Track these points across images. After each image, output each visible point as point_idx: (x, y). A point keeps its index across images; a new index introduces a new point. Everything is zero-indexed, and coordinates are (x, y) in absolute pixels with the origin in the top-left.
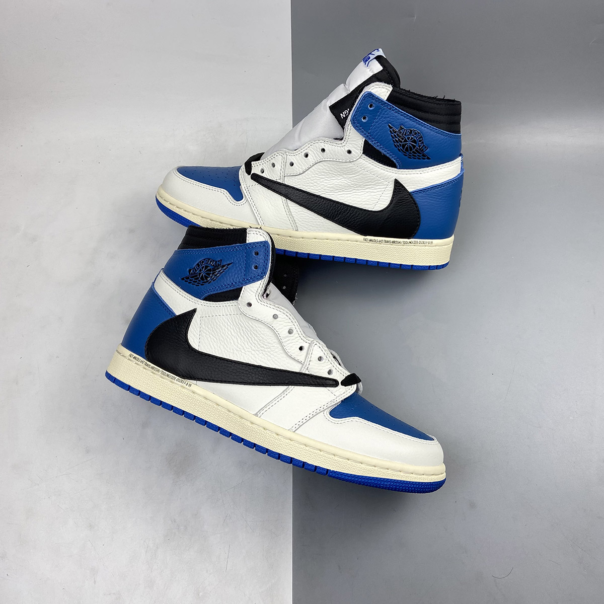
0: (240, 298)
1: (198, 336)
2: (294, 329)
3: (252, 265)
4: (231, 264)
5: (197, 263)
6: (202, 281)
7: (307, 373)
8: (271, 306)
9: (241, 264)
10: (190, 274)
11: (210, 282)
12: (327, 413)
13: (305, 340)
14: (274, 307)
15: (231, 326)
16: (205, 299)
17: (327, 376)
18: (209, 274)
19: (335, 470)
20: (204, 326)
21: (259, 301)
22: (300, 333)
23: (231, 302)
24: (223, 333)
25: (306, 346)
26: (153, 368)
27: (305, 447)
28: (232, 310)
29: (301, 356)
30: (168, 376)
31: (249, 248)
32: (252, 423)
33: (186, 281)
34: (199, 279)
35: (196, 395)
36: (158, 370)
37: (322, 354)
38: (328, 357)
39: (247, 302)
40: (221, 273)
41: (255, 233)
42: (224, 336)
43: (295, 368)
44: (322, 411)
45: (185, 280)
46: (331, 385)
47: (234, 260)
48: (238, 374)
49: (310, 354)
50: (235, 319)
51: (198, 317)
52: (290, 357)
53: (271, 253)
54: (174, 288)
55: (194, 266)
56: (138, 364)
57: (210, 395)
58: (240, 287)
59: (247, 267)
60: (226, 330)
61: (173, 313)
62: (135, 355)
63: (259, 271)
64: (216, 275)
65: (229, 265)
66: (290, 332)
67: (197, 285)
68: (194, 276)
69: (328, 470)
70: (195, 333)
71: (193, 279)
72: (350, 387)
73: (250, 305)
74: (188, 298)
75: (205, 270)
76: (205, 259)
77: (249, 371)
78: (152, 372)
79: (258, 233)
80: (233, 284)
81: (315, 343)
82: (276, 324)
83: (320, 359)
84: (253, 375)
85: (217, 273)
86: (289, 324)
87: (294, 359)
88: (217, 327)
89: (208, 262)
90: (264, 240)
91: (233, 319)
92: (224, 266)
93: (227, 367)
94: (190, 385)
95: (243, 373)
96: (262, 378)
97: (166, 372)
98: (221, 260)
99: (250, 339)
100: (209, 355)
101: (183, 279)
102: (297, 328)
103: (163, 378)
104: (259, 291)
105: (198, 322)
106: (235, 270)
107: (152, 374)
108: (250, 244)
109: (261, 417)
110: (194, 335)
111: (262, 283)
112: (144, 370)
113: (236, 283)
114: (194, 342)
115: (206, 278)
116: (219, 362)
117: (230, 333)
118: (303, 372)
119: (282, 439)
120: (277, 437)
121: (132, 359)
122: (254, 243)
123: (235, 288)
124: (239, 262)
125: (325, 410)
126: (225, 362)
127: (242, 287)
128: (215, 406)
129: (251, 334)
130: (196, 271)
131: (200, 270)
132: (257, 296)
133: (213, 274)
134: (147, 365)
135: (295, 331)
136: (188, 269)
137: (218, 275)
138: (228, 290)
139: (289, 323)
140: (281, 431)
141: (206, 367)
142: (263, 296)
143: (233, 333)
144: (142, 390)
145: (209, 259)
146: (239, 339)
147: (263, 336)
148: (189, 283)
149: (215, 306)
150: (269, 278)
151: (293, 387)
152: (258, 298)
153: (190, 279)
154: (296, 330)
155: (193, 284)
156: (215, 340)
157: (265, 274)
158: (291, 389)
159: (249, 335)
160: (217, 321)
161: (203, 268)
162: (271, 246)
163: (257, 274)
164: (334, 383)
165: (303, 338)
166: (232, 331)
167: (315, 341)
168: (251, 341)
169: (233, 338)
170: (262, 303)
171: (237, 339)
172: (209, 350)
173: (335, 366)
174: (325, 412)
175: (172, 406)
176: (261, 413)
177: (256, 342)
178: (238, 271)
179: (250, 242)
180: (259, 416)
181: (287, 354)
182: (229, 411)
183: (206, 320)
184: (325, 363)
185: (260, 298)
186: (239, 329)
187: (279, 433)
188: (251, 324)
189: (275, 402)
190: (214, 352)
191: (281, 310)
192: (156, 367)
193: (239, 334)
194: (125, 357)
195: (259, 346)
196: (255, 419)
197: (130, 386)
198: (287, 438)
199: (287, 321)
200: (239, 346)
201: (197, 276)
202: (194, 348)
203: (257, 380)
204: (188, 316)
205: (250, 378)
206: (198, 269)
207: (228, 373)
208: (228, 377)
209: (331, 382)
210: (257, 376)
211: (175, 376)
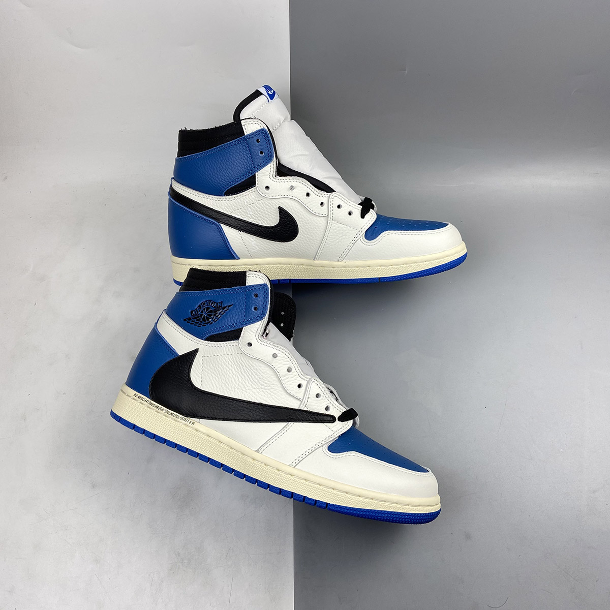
0: (241, 338)
1: (200, 375)
2: (292, 367)
3: (252, 306)
4: (231, 305)
6: (203, 322)
7: (306, 409)
8: (270, 345)
9: (241, 306)
10: (192, 315)
11: (212, 323)
13: (303, 377)
14: (274, 347)
15: (232, 365)
16: (208, 339)
17: (324, 412)
18: (210, 316)
19: (335, 504)
20: (206, 366)
21: (259, 341)
22: (298, 371)
23: (232, 342)
24: (224, 372)
25: (304, 383)
26: (157, 407)
27: (305, 481)
28: (233, 349)
29: (300, 393)
30: (171, 414)
31: (249, 290)
32: (254, 459)
33: (188, 322)
34: (201, 320)
35: (198, 433)
36: (162, 409)
37: (319, 391)
38: (325, 394)
39: (247, 342)
40: (222, 314)
41: (254, 276)
42: (225, 375)
43: (294, 405)
44: (320, 447)
45: (187, 320)
46: (328, 421)
47: (234, 302)
48: (239, 411)
49: (308, 391)
50: (235, 358)
51: (200, 356)
52: (289, 394)
53: (270, 295)
54: (177, 329)
55: (196, 308)
56: (142, 404)
57: (213, 432)
58: (241, 327)
59: (248, 309)
60: (227, 369)
61: (176, 353)
62: (140, 395)
63: (259, 312)
64: (217, 316)
65: (229, 306)
66: (289, 370)
67: (199, 326)
68: (196, 317)
69: (327, 503)
70: (197, 372)
71: (195, 320)
72: (346, 422)
73: (250, 344)
74: (190, 338)
75: (206, 311)
76: (206, 301)
77: (250, 408)
78: (156, 411)
79: (257, 276)
80: (233, 324)
81: (313, 381)
82: (276, 363)
83: (318, 396)
84: (254, 412)
85: (218, 314)
86: (288, 363)
87: (293, 396)
88: (218, 366)
89: (209, 304)
90: (263, 283)
91: (234, 359)
92: (225, 307)
93: (229, 405)
94: (193, 423)
95: (244, 410)
96: (262, 415)
97: (170, 411)
98: (222, 302)
99: (251, 377)
100: (211, 394)
101: (185, 320)
102: (296, 366)
103: (167, 417)
104: (259, 331)
105: (201, 361)
106: (235, 312)
107: (156, 413)
108: (250, 286)
109: (262, 453)
110: (196, 374)
111: (262, 324)
112: (149, 409)
113: (236, 324)
114: (197, 382)
115: (208, 319)
116: (220, 401)
117: (231, 372)
118: (302, 409)
119: (283, 475)
120: (278, 472)
121: (137, 398)
122: (253, 286)
123: (236, 328)
124: (239, 303)
125: (324, 445)
126: (227, 400)
127: (243, 328)
128: (218, 443)
129: (252, 373)
130: (198, 312)
131: (202, 312)
132: (257, 336)
133: (214, 315)
134: (151, 404)
135: (293, 370)
136: (190, 311)
137: (219, 317)
138: (229, 330)
139: (288, 361)
141: (209, 406)
142: (262, 335)
143: (234, 372)
144: (146, 429)
145: (210, 301)
146: (240, 378)
147: (263, 375)
148: (191, 324)
149: (216, 346)
150: (269, 318)
151: (292, 423)
152: (257, 338)
153: (192, 320)
154: (294, 368)
155: (195, 325)
156: (217, 378)
157: (264, 315)
159: (250, 373)
160: (218, 360)
161: (204, 309)
162: (270, 289)
163: (257, 315)
164: (331, 419)
165: (302, 376)
166: (233, 370)
167: (312, 379)
168: (251, 379)
169: (234, 376)
170: (261, 342)
171: (238, 378)
172: (212, 389)
173: (332, 402)
174: (324, 447)
175: (176, 444)
176: (262, 450)
177: (256, 381)
178: (238, 313)
179: (250, 284)
180: (260, 452)
181: (286, 391)
182: (232, 448)
183: (208, 360)
184: (322, 399)
185: (260, 338)
186: (240, 368)
187: (280, 468)
188: (251, 363)
189: (275, 439)
190: (216, 391)
191: (280, 350)
192: (160, 406)
193: (240, 373)
194: (130, 396)
195: (259, 385)
196: (257, 455)
197: (135, 425)
198: (287, 474)
199: (286, 360)
200: (240, 384)
201: (199, 317)
202: (197, 388)
203: (258, 418)
204: (191, 355)
205: (251, 415)
206: (200, 310)
207: (229, 411)
208: (230, 414)
209: (329, 418)
210: (258, 413)
211: (179, 415)
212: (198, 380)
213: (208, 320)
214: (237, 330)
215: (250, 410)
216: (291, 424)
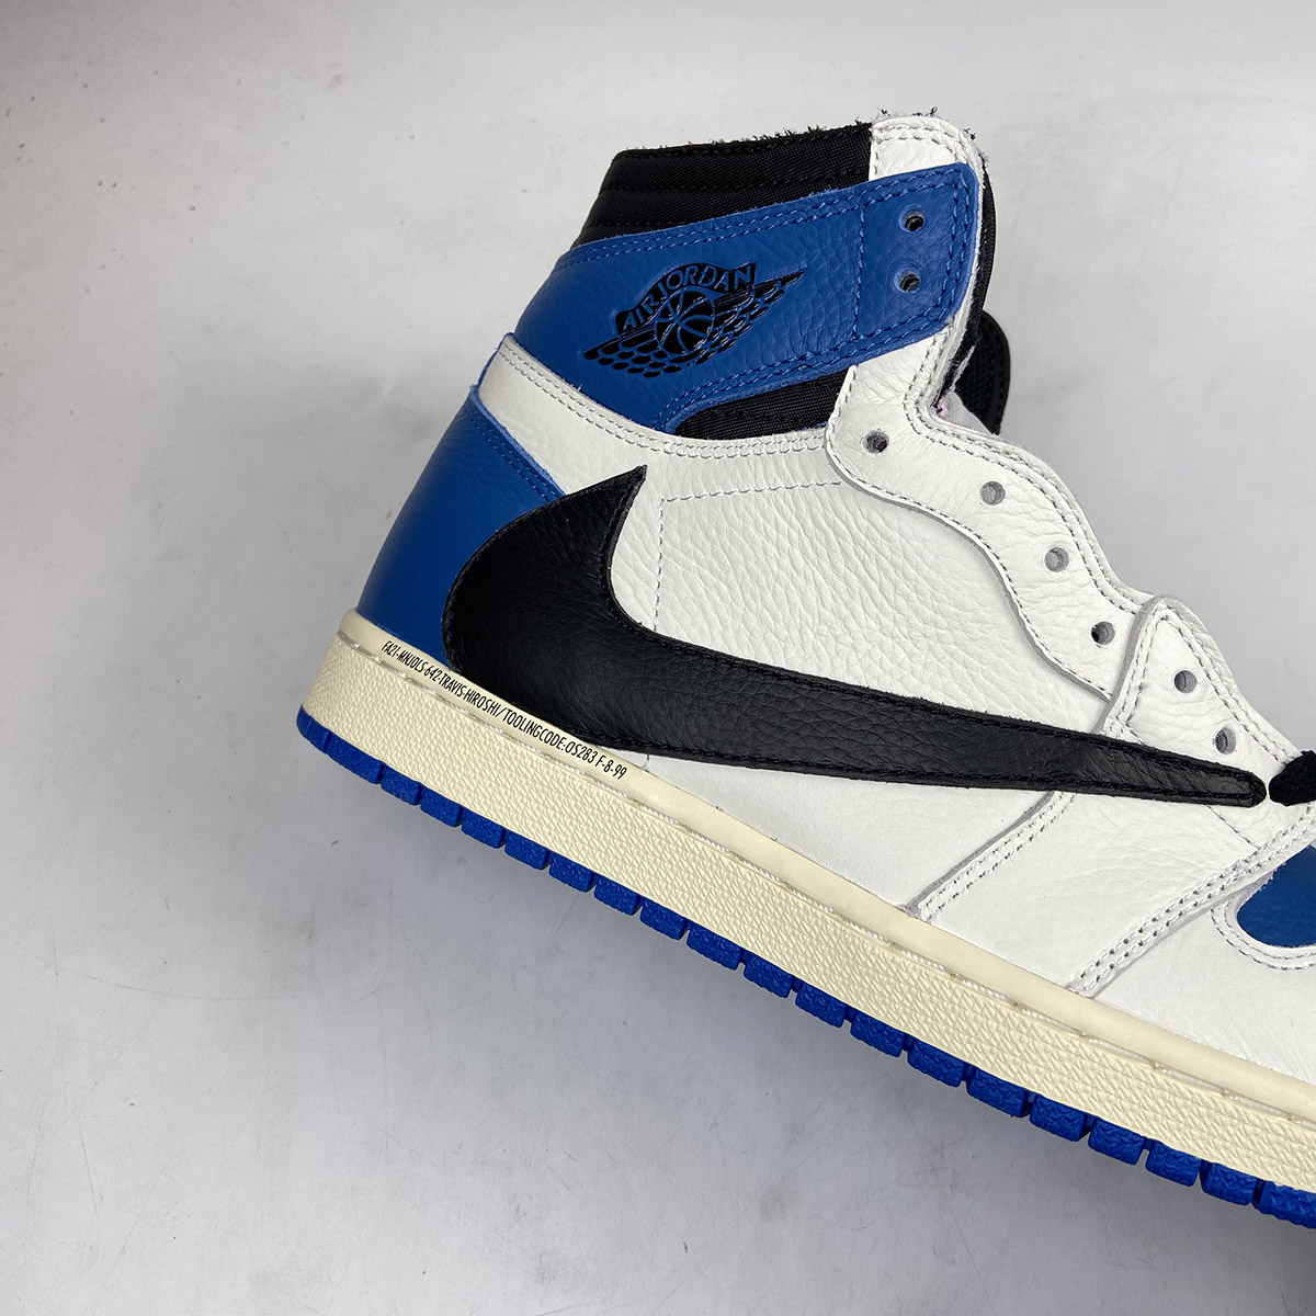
0: (834, 415)
1: (653, 575)
2: (1070, 548)
3: (894, 270)
4: (793, 276)
5: (649, 287)
6: (671, 356)
7: (1127, 737)
8: (972, 447)
9: (840, 276)
10: (620, 330)
11: (705, 357)
12: (1227, 916)
13: (1117, 596)
14: (988, 453)
15: (794, 535)
16: (684, 430)
17: (1210, 754)
18: (702, 326)
19: (1296, 1187)
20: (676, 535)
21: (919, 425)
22: (1096, 568)
23: (794, 435)
24: (758, 562)
25: (1121, 623)
26: (472, 697)
27: (1148, 1070)
28: (797, 467)
29: (1101, 665)
30: (532, 729)
31: (881, 200)
32: (895, 945)
33: (604, 362)
34: (660, 348)
35: (645, 814)
36: (494, 708)
37: (1189, 664)
38: (1214, 675)
39: (866, 433)
40: (752, 317)
41: (910, 134)
42: (763, 578)
43: (1075, 714)
44: (1204, 911)
45: (601, 354)
46: (1230, 796)
47: (809, 258)
48: (824, 732)
49: (1142, 661)
50: (809, 504)
51: (650, 499)
52: (1055, 668)
53: (980, 214)
54: (556, 392)
55: (637, 299)
56: (414, 682)
57: (703, 814)
58: (838, 367)
59: (874, 281)
60: (773, 551)
61: (552, 487)
62: (405, 647)
63: (926, 298)
64: (731, 327)
65: (785, 280)
66: (1057, 559)
67: (649, 375)
69: (1263, 1183)
70: (639, 563)
71: (633, 349)
73: (878, 443)
74: (613, 427)
75: (682, 311)
76: (683, 269)
77: (875, 721)
78: (472, 715)
79: (921, 132)
80: (803, 358)
81: (1159, 614)
82: (991, 524)
83: (1182, 681)
84: (892, 739)
85: (734, 318)
86: (1051, 527)
87: (1070, 677)
88: (732, 539)
89: (697, 278)
90: (950, 161)
91: (803, 505)
92: (769, 286)
93: (779, 701)
94: (621, 771)
95: (846, 728)
96: (929, 752)
97: (525, 715)
98: (753, 266)
99: (875, 587)
100: (701, 652)
101: (591, 355)
102: (1084, 543)
103: (514, 739)
104: (922, 383)
105: (654, 516)
106: (814, 302)
107: (468, 721)
108: (887, 182)
109: (938, 923)
110: (636, 570)
111: (935, 350)
112: (440, 705)
113: (818, 354)
114: (639, 602)
115: (691, 341)
116: (742, 682)
117: (786, 562)
118: (1111, 735)
119: (1041, 1029)
120: (1016, 1016)
121: (393, 660)
122: (904, 179)
123: (812, 375)
124: (832, 265)
125: (1218, 903)
126: (769, 679)
127: (846, 371)
128: (726, 861)
129: (879, 566)
130: (647, 317)
131: (665, 313)
132: (911, 405)
133: (719, 322)
134: (452, 686)
135: (1075, 561)
136: (614, 313)
137: (738, 327)
138: (783, 383)
139: (1052, 521)
140: (1026, 991)
141: (689, 700)
142: (936, 406)
143: (801, 562)
144: (430, 785)
145: (702, 267)
146: (827, 590)
147: (934, 576)
148: (619, 367)
149: (724, 453)
150: (969, 325)
151: (1070, 795)
152: (914, 415)
153: (622, 349)
154: (1078, 554)
155: (633, 371)
156: (725, 589)
157: (953, 305)
158: (1060, 805)
159: (873, 568)
160: (732, 513)
161: (675, 302)
162: (982, 187)
163: (916, 311)
164: (1242, 790)
165: (1110, 590)
166: (797, 553)
167: (1161, 604)
168: (879, 596)
169: (801, 581)
170: (932, 434)
171: (818, 587)
172: (702, 631)
173: (1242, 716)
174: (1220, 911)
175: (548, 852)
176: (934, 906)
177: (901, 601)
178: (828, 305)
179: (886, 174)
180: (925, 914)
181: (1038, 653)
182: (789, 887)
183: (687, 512)
184: (1200, 699)
185: (925, 414)
186: (828, 546)
187: (1021, 994)
188: (880, 523)
189: (992, 860)
190: (719, 640)
191: (1017, 466)
192: (484, 692)
193: (826, 566)
194: (369, 654)
195: (915, 620)
196: (905, 928)
197: (383, 766)
198: (1063, 1027)
199: (1040, 514)
200: (828, 614)
201: (651, 335)
202: (638, 625)
203: (910, 762)
204: (614, 497)
205: (878, 750)
206: (654, 308)
207: (780, 728)
208: (784, 742)
209: (1232, 786)
210: (908, 744)
211: (562, 734)
212: (642, 595)
213: (690, 347)
214: (816, 383)
215: (874, 726)
216: (1061, 799)
